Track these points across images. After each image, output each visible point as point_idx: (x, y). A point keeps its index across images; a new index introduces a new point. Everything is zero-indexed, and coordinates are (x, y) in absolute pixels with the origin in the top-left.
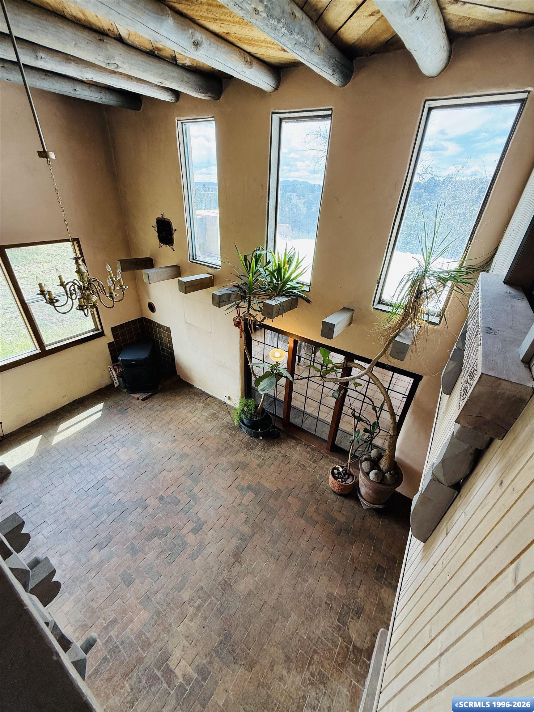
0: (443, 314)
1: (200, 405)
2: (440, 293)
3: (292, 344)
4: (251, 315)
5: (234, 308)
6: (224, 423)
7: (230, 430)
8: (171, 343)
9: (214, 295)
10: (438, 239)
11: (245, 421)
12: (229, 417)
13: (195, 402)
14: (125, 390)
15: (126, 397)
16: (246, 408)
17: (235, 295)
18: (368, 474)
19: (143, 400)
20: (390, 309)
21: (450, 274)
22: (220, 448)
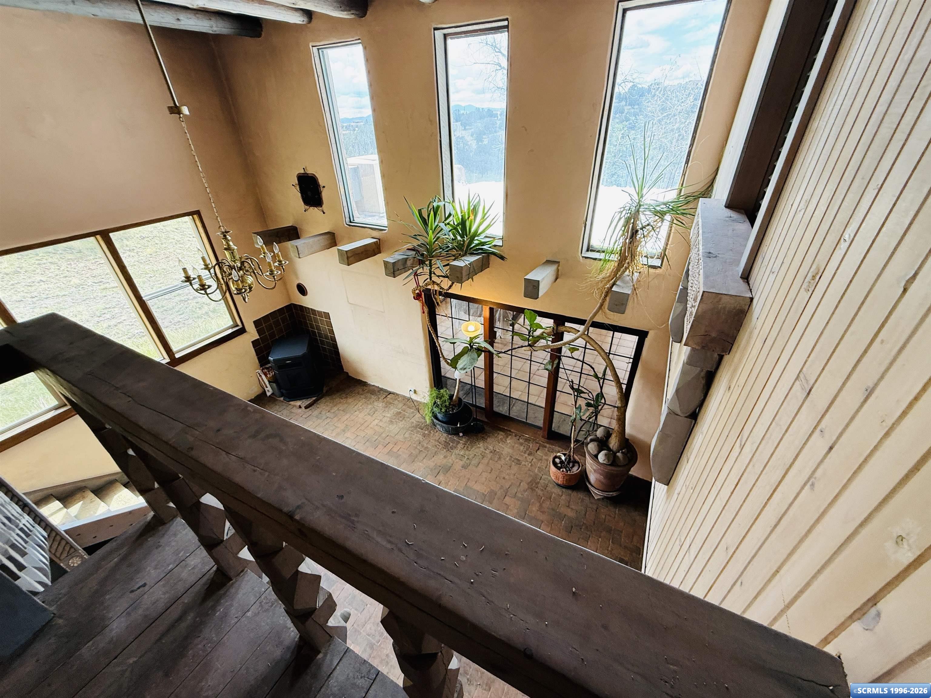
0: (665, 254)
1: (379, 405)
2: (658, 230)
3: (486, 313)
4: (434, 282)
5: (412, 277)
6: (413, 423)
7: (422, 429)
8: (332, 332)
9: (386, 263)
10: (651, 164)
11: (440, 416)
12: (418, 415)
13: (373, 402)
14: (282, 399)
15: (284, 407)
16: (438, 400)
17: (412, 260)
18: (596, 456)
19: (306, 407)
20: (602, 256)
21: (668, 206)
22: (414, 452)
